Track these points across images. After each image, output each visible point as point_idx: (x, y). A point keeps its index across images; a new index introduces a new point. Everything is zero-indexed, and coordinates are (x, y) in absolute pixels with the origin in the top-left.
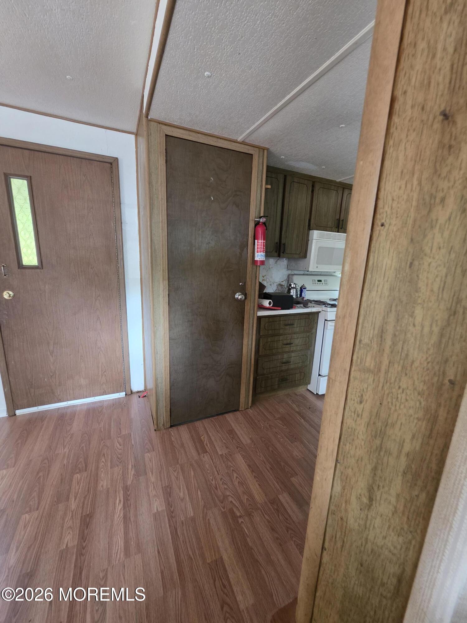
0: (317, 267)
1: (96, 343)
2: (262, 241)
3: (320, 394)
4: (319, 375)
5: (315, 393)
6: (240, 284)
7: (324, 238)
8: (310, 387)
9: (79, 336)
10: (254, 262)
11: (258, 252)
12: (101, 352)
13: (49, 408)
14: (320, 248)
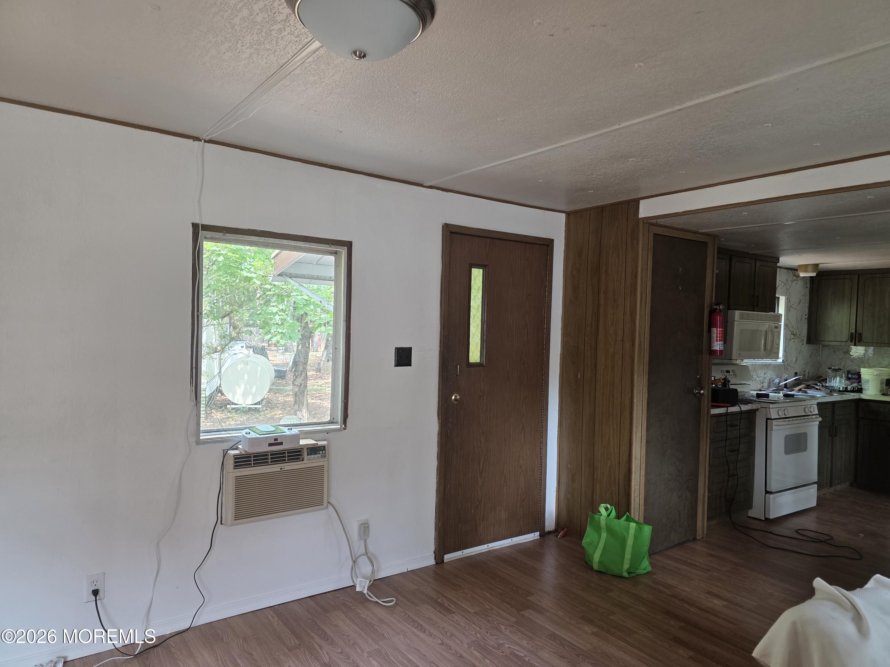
0: (740, 354)
1: (519, 460)
2: (721, 329)
3: (771, 517)
4: (767, 492)
5: (764, 519)
6: (698, 377)
7: (744, 319)
8: (752, 513)
9: (505, 451)
10: (713, 353)
11: (717, 341)
12: (522, 473)
13: (472, 552)
14: (742, 330)
